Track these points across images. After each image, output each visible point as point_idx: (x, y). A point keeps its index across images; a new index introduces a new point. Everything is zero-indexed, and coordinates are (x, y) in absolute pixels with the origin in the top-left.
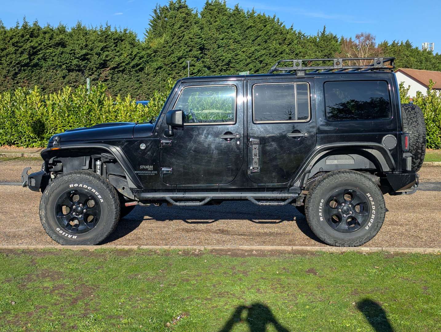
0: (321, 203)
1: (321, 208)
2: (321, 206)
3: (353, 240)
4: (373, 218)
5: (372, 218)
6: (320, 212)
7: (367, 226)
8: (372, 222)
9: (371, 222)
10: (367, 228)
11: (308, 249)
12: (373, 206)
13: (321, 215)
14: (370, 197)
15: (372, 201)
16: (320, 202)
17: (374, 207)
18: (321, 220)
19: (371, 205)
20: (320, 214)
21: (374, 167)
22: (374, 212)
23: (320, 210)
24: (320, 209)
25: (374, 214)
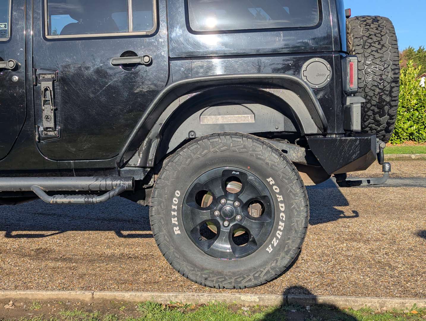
0: (175, 199)
1: (176, 207)
2: (175, 205)
3: (240, 274)
4: (282, 229)
5: (280, 230)
6: (174, 216)
7: (270, 246)
8: (279, 237)
9: (277, 238)
10: (270, 249)
11: (125, 299)
12: (280, 205)
13: (177, 223)
14: (273, 185)
15: (279, 194)
16: (173, 196)
17: (282, 207)
18: (176, 233)
19: (278, 202)
20: (174, 221)
21: (293, 129)
22: (282, 216)
23: (173, 213)
24: (174, 210)
25: (282, 221)
